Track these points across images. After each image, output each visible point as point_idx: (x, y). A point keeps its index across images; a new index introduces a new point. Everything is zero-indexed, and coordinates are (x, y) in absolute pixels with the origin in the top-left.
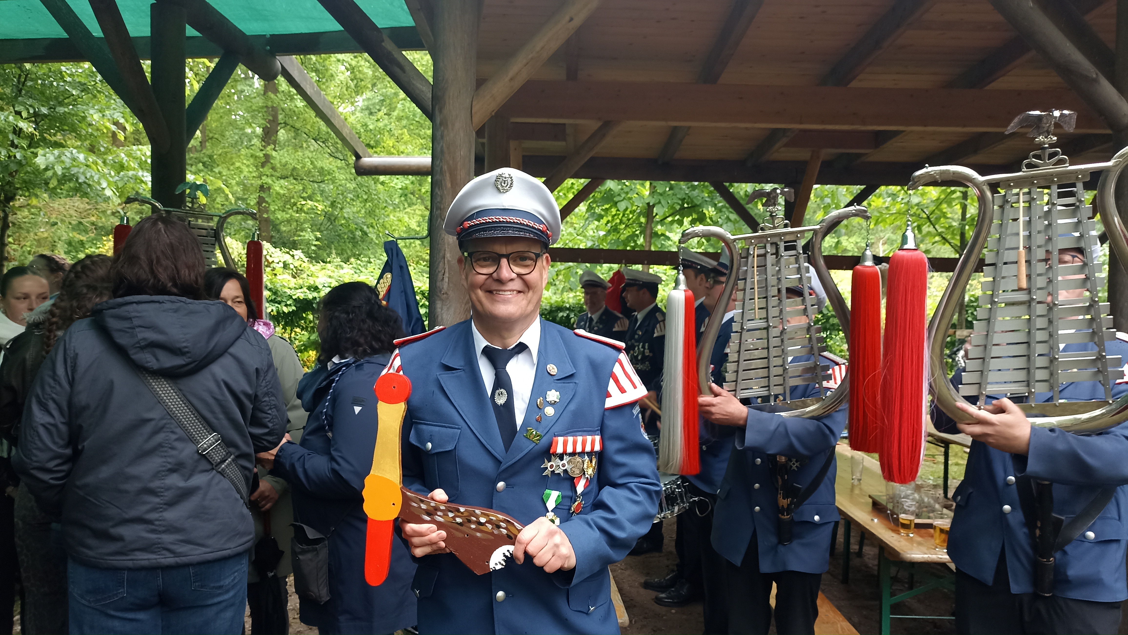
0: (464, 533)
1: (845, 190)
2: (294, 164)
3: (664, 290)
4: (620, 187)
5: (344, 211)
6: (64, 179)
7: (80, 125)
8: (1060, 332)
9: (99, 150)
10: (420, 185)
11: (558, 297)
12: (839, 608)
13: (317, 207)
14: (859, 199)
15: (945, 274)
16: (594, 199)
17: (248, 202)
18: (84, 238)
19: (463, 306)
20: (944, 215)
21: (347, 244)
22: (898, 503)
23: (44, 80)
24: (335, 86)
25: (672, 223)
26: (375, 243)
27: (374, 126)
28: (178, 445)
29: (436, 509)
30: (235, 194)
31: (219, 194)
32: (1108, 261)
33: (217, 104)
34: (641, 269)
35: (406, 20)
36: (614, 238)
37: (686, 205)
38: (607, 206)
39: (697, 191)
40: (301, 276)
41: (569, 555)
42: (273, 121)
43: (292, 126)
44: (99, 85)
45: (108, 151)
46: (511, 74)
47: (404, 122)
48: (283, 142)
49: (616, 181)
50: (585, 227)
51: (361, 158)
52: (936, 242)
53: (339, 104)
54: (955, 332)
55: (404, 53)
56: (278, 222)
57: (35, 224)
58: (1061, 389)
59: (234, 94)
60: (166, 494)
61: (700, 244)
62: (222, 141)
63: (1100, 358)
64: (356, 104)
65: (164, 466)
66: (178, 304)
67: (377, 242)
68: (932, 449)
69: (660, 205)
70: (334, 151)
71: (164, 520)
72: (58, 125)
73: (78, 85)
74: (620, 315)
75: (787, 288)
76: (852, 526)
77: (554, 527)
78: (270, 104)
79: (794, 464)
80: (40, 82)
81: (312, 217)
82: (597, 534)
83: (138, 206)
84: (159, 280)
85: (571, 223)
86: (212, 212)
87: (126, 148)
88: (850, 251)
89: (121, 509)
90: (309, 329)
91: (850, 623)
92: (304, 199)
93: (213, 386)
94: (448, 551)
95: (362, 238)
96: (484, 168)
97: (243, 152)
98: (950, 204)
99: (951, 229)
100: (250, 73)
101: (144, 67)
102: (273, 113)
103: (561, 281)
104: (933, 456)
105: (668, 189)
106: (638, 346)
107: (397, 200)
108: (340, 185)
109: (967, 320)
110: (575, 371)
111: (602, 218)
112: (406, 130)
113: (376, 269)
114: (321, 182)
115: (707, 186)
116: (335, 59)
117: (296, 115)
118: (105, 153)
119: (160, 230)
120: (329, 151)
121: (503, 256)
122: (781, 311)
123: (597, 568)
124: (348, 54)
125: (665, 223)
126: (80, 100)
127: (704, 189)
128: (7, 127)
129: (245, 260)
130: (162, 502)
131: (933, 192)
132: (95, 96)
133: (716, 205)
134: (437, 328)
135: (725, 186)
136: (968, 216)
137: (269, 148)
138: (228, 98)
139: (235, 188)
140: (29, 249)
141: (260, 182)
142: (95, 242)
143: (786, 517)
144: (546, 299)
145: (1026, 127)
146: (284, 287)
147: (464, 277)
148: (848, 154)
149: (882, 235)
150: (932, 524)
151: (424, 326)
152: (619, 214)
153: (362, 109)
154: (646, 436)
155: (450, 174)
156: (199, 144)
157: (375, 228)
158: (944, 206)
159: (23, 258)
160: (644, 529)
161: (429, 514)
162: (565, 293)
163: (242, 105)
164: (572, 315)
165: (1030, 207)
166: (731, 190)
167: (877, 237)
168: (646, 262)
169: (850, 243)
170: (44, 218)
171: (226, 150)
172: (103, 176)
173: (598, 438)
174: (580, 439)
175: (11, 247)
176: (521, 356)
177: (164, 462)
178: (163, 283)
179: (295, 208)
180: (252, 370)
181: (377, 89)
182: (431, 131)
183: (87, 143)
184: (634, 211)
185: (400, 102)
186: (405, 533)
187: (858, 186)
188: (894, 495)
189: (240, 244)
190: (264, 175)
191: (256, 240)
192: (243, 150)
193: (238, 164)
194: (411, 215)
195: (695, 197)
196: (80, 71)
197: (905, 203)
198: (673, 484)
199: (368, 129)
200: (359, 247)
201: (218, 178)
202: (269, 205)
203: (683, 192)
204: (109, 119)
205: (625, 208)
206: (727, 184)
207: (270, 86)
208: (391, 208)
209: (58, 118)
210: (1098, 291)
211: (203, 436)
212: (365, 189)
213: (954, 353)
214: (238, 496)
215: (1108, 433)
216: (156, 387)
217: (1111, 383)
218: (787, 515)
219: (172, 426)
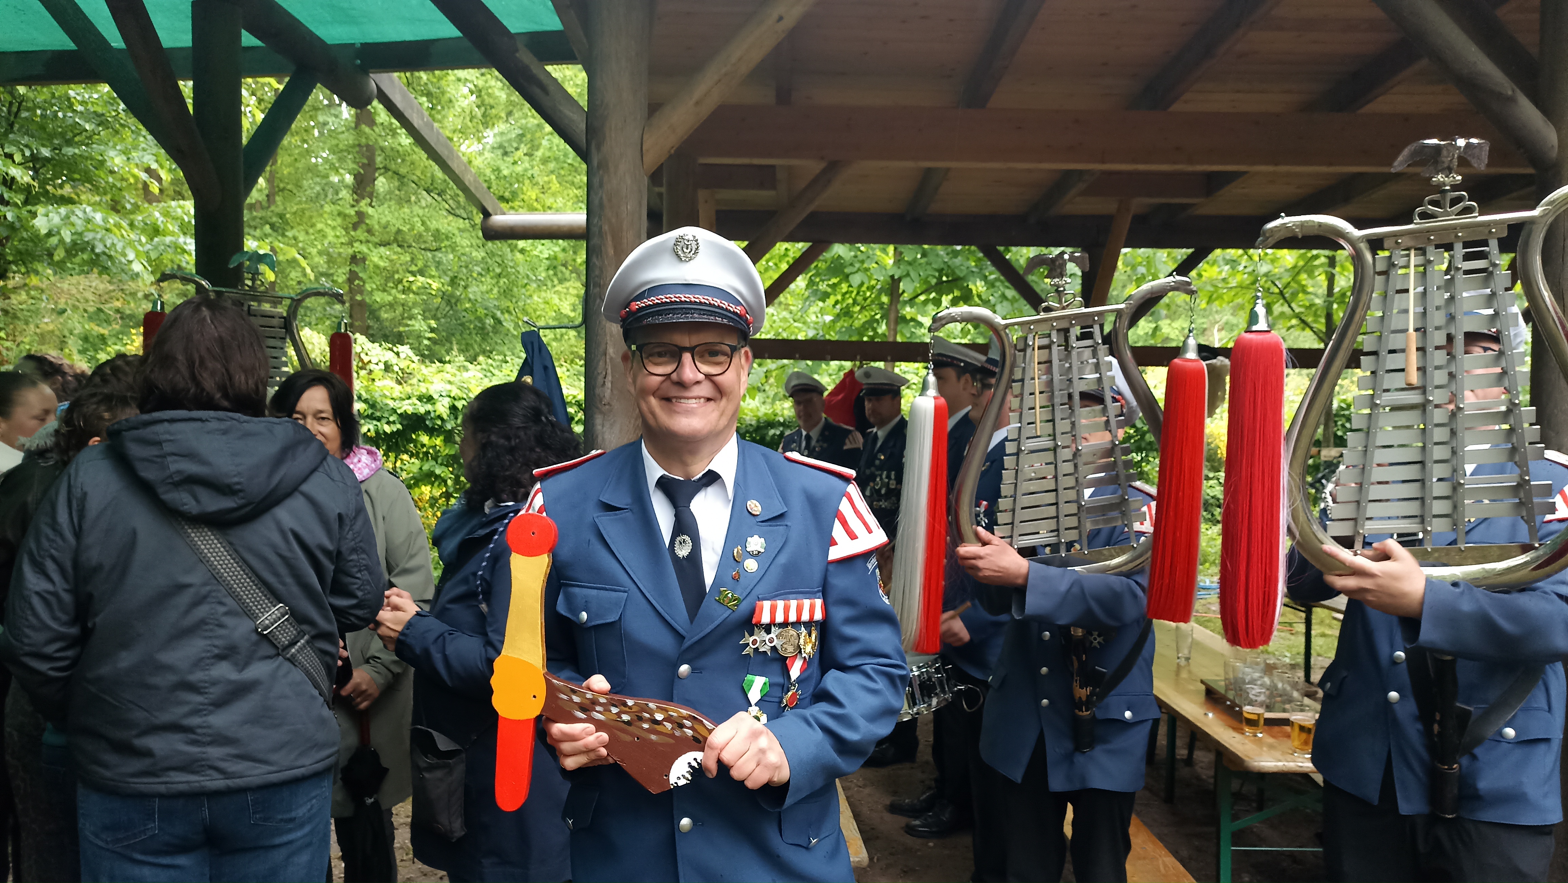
0: (634, 737)
1: (1165, 255)
2: (399, 224)
4: (853, 254)
5: (469, 290)
6: (74, 249)
7: (97, 172)
8: (1467, 448)
9: (124, 208)
10: (575, 253)
11: (768, 407)
12: (1161, 838)
13: (430, 285)
14: (1184, 268)
15: (1305, 371)
16: (817, 271)
17: (335, 278)
18: (105, 332)
19: (632, 421)
20: (1303, 289)
21: (474, 336)
22: (1241, 690)
23: (45, 110)
24: (455, 115)
25: (925, 302)
26: (513, 336)
27: (510, 171)
28: (228, 621)
29: (596, 704)
30: (317, 267)
31: (294, 268)
32: (1529, 351)
33: (290, 142)
34: (883, 367)
35: (552, 22)
36: (846, 325)
37: (944, 279)
38: (834, 280)
39: (959, 258)
40: (410, 382)
41: (782, 766)
42: (369, 165)
43: (395, 172)
44: (122, 115)
45: (136, 208)
46: (696, 95)
47: (552, 165)
48: (382, 195)
49: (848, 245)
50: (804, 310)
51: (491, 215)
52: (1292, 327)
53: (462, 141)
54: (1319, 451)
55: (547, 67)
56: (376, 306)
57: (37, 312)
58: (1467, 529)
59: (313, 126)
60: (211, 690)
61: (964, 333)
62: (297, 194)
63: (1523, 484)
64: (484, 141)
65: (209, 651)
66: (228, 423)
67: (513, 332)
68: (1289, 615)
69: (908, 279)
70: (454, 207)
71: (209, 727)
72: (65, 172)
73: (91, 116)
75: (1081, 393)
76: (1178, 723)
77: (759, 727)
78: (364, 141)
79: (1095, 639)
80: (39, 112)
81: (423, 300)
82: (819, 735)
83: (181, 286)
84: (203, 390)
85: (783, 305)
86: (283, 292)
87: (162, 204)
88: (1173, 340)
89: (147, 711)
90: (421, 456)
91: (1176, 858)
92: (413, 274)
93: (277, 538)
94: (612, 763)
95: (494, 327)
97: (327, 208)
98: (1311, 274)
99: (1314, 309)
100: (336, 99)
101: (184, 90)
102: (368, 154)
103: (771, 386)
104: (1290, 624)
105: (919, 256)
106: (881, 476)
107: (544, 275)
108: (463, 254)
109: (1336, 435)
110: (786, 509)
111: (829, 298)
112: (554, 177)
114: (437, 250)
115: (974, 251)
116: (453, 78)
117: (400, 157)
118: (132, 212)
119: (204, 319)
120: (447, 206)
121: (686, 349)
122: (1073, 424)
123: (820, 783)
124: (472, 71)
125: (916, 304)
126: (97, 137)
127: (970, 256)
130: (206, 701)
131: (1288, 257)
132: (117, 132)
133: (986, 277)
134: (594, 453)
135: (998, 251)
136: (1336, 290)
137: (363, 203)
138: (305, 134)
139: (316, 259)
141: (350, 251)
142: (120, 336)
143: (1085, 713)
144: (751, 410)
145: (1420, 162)
146: (385, 396)
147: (630, 380)
148: (1169, 205)
149: (1217, 317)
150: (1288, 720)
152: (852, 292)
153: (493, 148)
154: (884, 600)
155: (613, 237)
156: (263, 197)
157: (512, 314)
158: (1303, 276)
160: (884, 729)
161: (584, 709)
163: (325, 143)
165: (1424, 274)
166: (1007, 257)
167: (1210, 321)
168: (889, 358)
169: (1171, 329)
170: (49, 303)
171: (304, 206)
172: (130, 243)
173: (819, 602)
174: (793, 604)
176: (710, 489)
177: (210, 645)
178: (208, 393)
179: (400, 287)
180: (333, 516)
181: (513, 120)
183: (107, 198)
184: (873, 287)
185: (546, 138)
186: (551, 736)
187: (1184, 250)
188: (1236, 679)
189: (323, 337)
190: (357, 240)
191: (343, 331)
192: (326, 205)
193: (319, 226)
194: (563, 295)
195: (957, 267)
196: (95, 96)
197: (1249, 273)
198: (930, 667)
199: (501, 175)
200: (490, 341)
201: (291, 246)
202: (364, 282)
203: (940, 260)
204: (137, 164)
205: (859, 282)
206: (1001, 249)
207: (364, 118)
208: (534, 285)
209: (66, 163)
210: (1518, 393)
211: (264, 609)
212: (498, 260)
213: (1319, 481)
214: (316, 692)
215: (1534, 590)
216: (196, 539)
217: (1538, 519)
218: (1086, 711)
219: (219, 595)
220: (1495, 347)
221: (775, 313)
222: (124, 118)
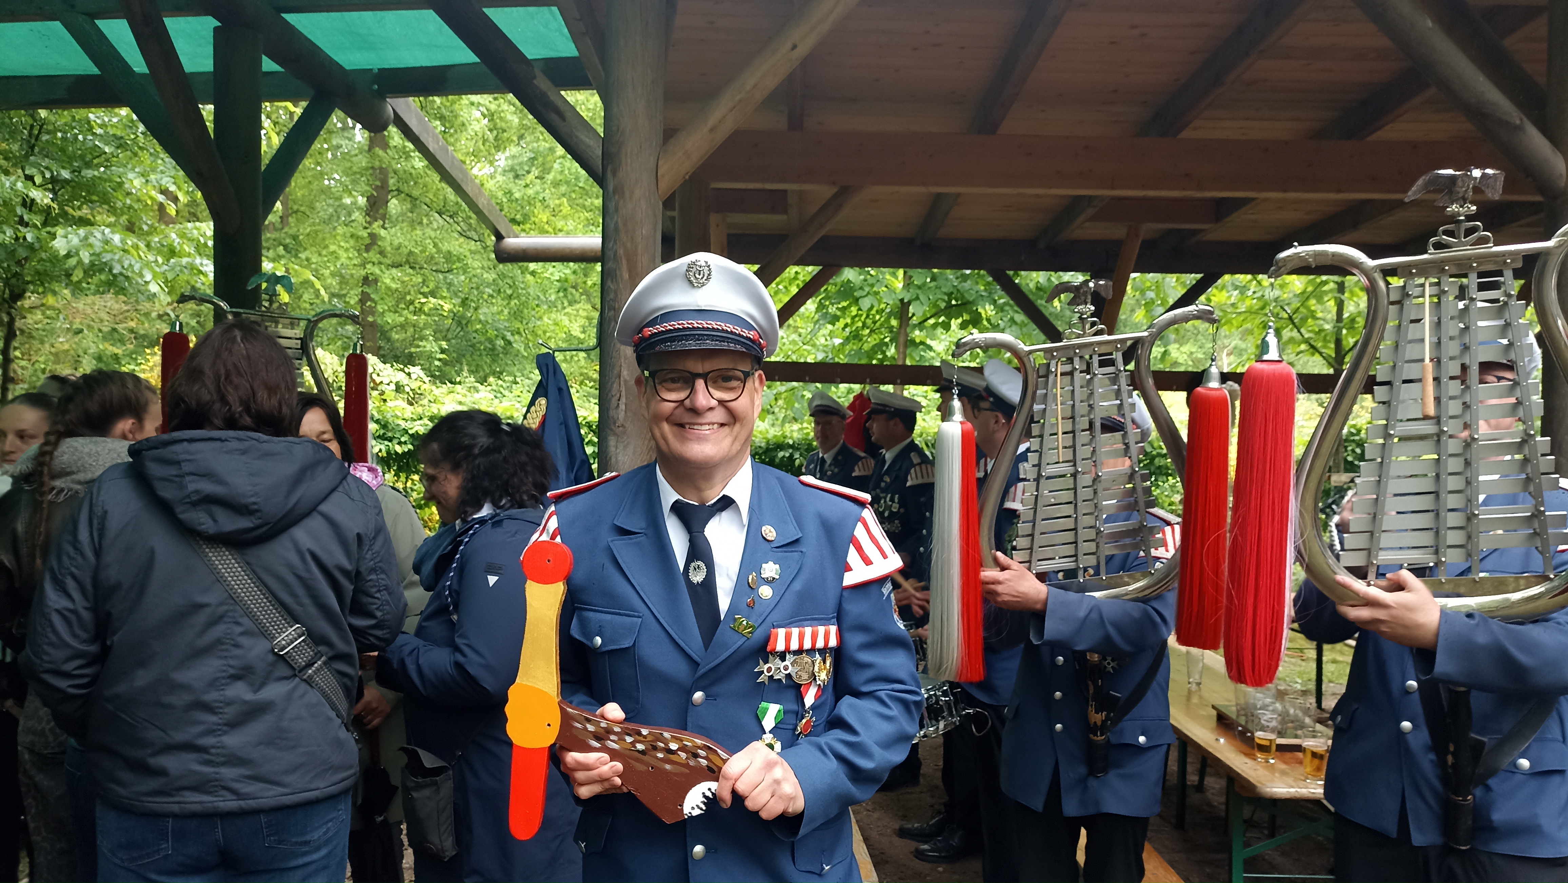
0: (647, 764)
1: (1174, 280)
2: (410, 246)
3: (924, 420)
4: (862, 277)
5: (480, 311)
6: (92, 269)
7: (115, 194)
8: (1481, 478)
9: (141, 229)
10: (585, 275)
11: (777, 430)
12: (1172, 864)
13: (442, 306)
14: (1191, 295)
15: (1318, 396)
16: (827, 294)
17: (347, 300)
18: (119, 351)
19: (646, 443)
20: (1313, 315)
21: (484, 357)
22: (1253, 716)
23: (65, 132)
24: (467, 139)
25: (935, 326)
26: (523, 356)
27: (522, 193)
28: (244, 640)
29: (609, 731)
30: (329, 288)
31: (307, 289)
33: (305, 164)
34: (892, 391)
35: (567, 49)
36: (855, 348)
37: (954, 302)
38: (844, 304)
39: (969, 282)
40: (421, 402)
41: (794, 794)
42: (382, 187)
43: (407, 195)
44: (141, 138)
45: (153, 230)
46: (711, 122)
47: (563, 188)
48: (395, 217)
49: (857, 269)
50: (814, 333)
51: (503, 238)
52: (1302, 352)
53: (473, 164)
54: (1330, 477)
55: (563, 93)
56: (388, 327)
57: (52, 332)
58: (1481, 557)
59: (328, 150)
60: (226, 710)
62: (311, 216)
63: (1537, 515)
64: (496, 163)
65: (224, 671)
66: (249, 443)
67: (526, 354)
68: (1299, 641)
69: (918, 302)
70: (465, 229)
71: (223, 747)
72: (84, 194)
73: (111, 139)
74: (862, 454)
75: (1102, 420)
76: (1189, 749)
77: (773, 755)
78: (377, 164)
79: (1109, 664)
80: (59, 135)
81: (435, 321)
82: (833, 764)
83: (195, 307)
85: (794, 327)
86: (296, 313)
87: (178, 226)
88: (1182, 364)
89: (163, 731)
92: (425, 295)
93: (294, 558)
94: (625, 790)
95: (504, 348)
96: (674, 253)
97: (340, 230)
98: (1320, 300)
99: (1323, 334)
100: (350, 122)
101: (204, 113)
102: (382, 176)
103: (781, 408)
104: (1301, 650)
105: (928, 280)
106: (885, 498)
107: (553, 297)
108: (474, 276)
110: (800, 535)
111: (838, 321)
112: (565, 200)
113: (525, 392)
114: (448, 271)
115: (984, 275)
116: (467, 102)
117: (413, 179)
118: (149, 233)
119: (236, 341)
120: (459, 229)
121: (699, 376)
122: (1094, 451)
123: (834, 812)
124: (485, 96)
125: (925, 328)
126: (115, 159)
127: (979, 280)
128: (13, 197)
129: (344, 380)
130: (220, 721)
131: (1297, 283)
132: (136, 155)
133: (995, 301)
134: (608, 475)
135: (1008, 276)
136: (1346, 315)
137: (376, 225)
138: (318, 156)
139: (329, 281)
140: (43, 366)
141: (363, 273)
142: (134, 356)
143: (1099, 738)
144: (760, 432)
145: (1435, 191)
146: (397, 417)
147: (644, 404)
148: (1178, 231)
149: (1226, 342)
150: (1300, 746)
151: (591, 470)
152: (861, 315)
153: (505, 171)
154: (901, 625)
155: (628, 261)
156: (279, 220)
157: (522, 336)
158: (1312, 301)
159: (34, 379)
160: (898, 756)
161: (598, 738)
162: (787, 425)
163: (338, 165)
164: (797, 455)
165: (1439, 303)
166: (1017, 281)
167: (1219, 345)
168: (899, 381)
169: (1182, 353)
170: (64, 323)
171: (317, 228)
172: (147, 264)
173: (833, 629)
174: (808, 631)
175: (17, 364)
176: (725, 515)
177: (225, 665)
179: (411, 308)
180: (351, 536)
181: (525, 143)
182: (600, 201)
183: (124, 219)
184: (883, 311)
185: (558, 161)
186: (565, 764)
187: (1193, 275)
188: (1247, 704)
190: (370, 262)
191: (358, 352)
192: (339, 227)
193: (332, 248)
194: (573, 317)
195: (967, 291)
196: (115, 120)
197: (1258, 299)
198: (938, 690)
199: (513, 198)
200: (500, 362)
201: (305, 267)
202: (376, 304)
203: (949, 284)
204: (154, 186)
205: (869, 306)
206: (1011, 273)
207: (377, 140)
208: (545, 307)
209: (85, 185)
210: (1531, 423)
211: (281, 629)
212: (509, 281)
214: (333, 714)
215: (1547, 620)
216: (214, 558)
217: (1552, 549)
218: (1101, 735)
219: (236, 615)
220: (1509, 375)
221: (785, 336)
222: (143, 141)
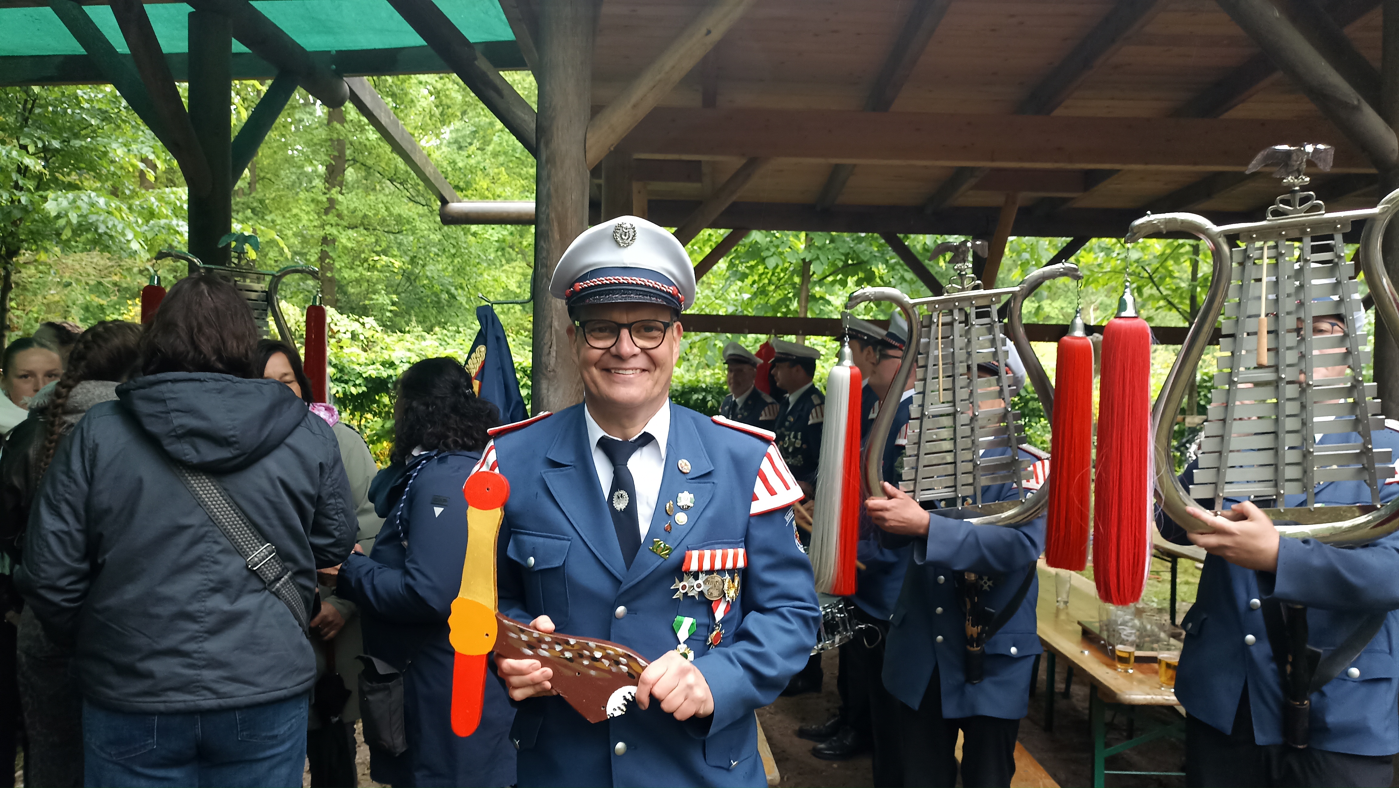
0: (574, 670)
1: (1047, 243)
2: (365, 210)
4: (768, 239)
5: (427, 268)
6: (80, 229)
7: (100, 162)
8: (1315, 419)
9: (123, 193)
10: (521, 236)
11: (692, 375)
12: (1042, 762)
13: (393, 263)
14: (1065, 255)
15: (1171, 347)
16: (737, 254)
17: (308, 257)
18: (104, 302)
19: (574, 386)
20: (1170, 274)
21: (431, 309)
22: (1114, 631)
23: (56, 107)
24: (416, 114)
25: (833, 283)
26: (466, 309)
27: (465, 163)
28: (222, 558)
29: (540, 641)
30: (292, 247)
31: (272, 247)
32: (1373, 330)
33: (270, 136)
34: (794, 341)
35: (506, 33)
36: (762, 302)
37: (850, 262)
38: (752, 263)
39: (864, 243)
40: (374, 349)
41: (705, 698)
42: (339, 157)
43: (362, 164)
44: (124, 112)
45: (134, 194)
46: (634, 100)
47: (502, 159)
48: (351, 183)
49: (764, 232)
50: (725, 289)
51: (448, 203)
52: (1160, 307)
53: (421, 136)
54: (1184, 419)
55: (501, 73)
56: (345, 282)
57: (44, 285)
58: (1317, 490)
59: (291, 123)
60: (207, 619)
61: (867, 310)
62: (276, 182)
63: (1365, 452)
64: (442, 136)
65: (205, 585)
66: (224, 384)
67: (468, 307)
68: (1157, 564)
69: (818, 262)
70: (414, 194)
71: (205, 652)
72: (72, 162)
73: (97, 112)
74: (769, 399)
75: (978, 365)
76: (1057, 660)
77: (687, 663)
78: (335, 136)
79: (985, 583)
80: (50, 109)
81: (386, 277)
82: (740, 671)
83: (172, 263)
84: (200, 353)
85: (708, 284)
86: (263, 269)
87: (157, 191)
88: (1054, 318)
89: (150, 638)
90: (383, 415)
91: (1055, 780)
92: (378, 254)
93: (266, 485)
94: (554, 693)
95: (448, 301)
97: (302, 195)
98: (1177, 260)
99: (1179, 292)
100: (311, 98)
101: (180, 90)
102: (339, 147)
103: (695, 355)
104: (1158, 573)
105: (828, 242)
106: (789, 436)
107: (493, 255)
108: (422, 237)
109: (1198, 404)
110: (712, 468)
111: (747, 278)
112: (503, 169)
113: (466, 340)
114: (398, 232)
115: (877, 238)
116: (416, 81)
117: (367, 150)
118: (131, 197)
119: (202, 292)
120: (408, 194)
121: (624, 326)
122: (971, 393)
123: (740, 714)
124: (432, 75)
125: (824, 284)
126: (100, 131)
127: (873, 242)
128: (9, 164)
129: (305, 329)
130: (202, 629)
131: (1157, 246)
132: (119, 127)
133: (887, 261)
134: (542, 414)
135: (898, 239)
136: (1200, 275)
137: (334, 191)
138: (283, 129)
139: (292, 240)
140: (36, 315)
141: (322, 233)
142: (118, 306)
143: (976, 649)
145: (1272, 164)
146: (353, 362)
147: (575, 351)
148: (1051, 199)
149: (1093, 298)
150: (1156, 658)
151: (526, 411)
152: (768, 273)
153: (449, 143)
154: (801, 548)
155: (559, 223)
156: (247, 186)
157: (464, 290)
158: (1170, 263)
160: (799, 665)
161: (531, 647)
162: (700, 371)
163: (301, 137)
164: (709, 398)
165: (1277, 264)
166: (906, 243)
167: (1087, 302)
168: (801, 332)
169: (1054, 308)
170: (54, 277)
171: (281, 193)
172: (129, 225)
173: (741, 551)
174: (719, 553)
175: (13, 314)
176: (645, 450)
177: (206, 580)
178: (205, 356)
179: (366, 265)
180: (314, 465)
181: (468, 118)
182: (534, 170)
183: (108, 184)
184: (787, 269)
185: (497, 134)
186: (501, 670)
187: (1064, 238)
188: (1109, 620)
189: (298, 309)
190: (328, 224)
191: (318, 304)
192: (301, 193)
193: (295, 211)
194: (510, 274)
195: (862, 252)
196: (100, 96)
197: (1122, 260)
198: (834, 608)
199: (457, 167)
200: (444, 313)
201: (270, 228)
202: (334, 261)
203: (846, 245)
204: (135, 155)
205: (774, 265)
206: (901, 236)
207: (335, 114)
208: (485, 265)
209: (74, 154)
210: (1361, 368)
211: (254, 547)
212: (453, 241)
213: (1184, 445)
214: (297, 623)
215: (1375, 545)
216: (195, 485)
217: (1380, 483)
218: (977, 646)
219: (215, 535)
222: (125, 114)
